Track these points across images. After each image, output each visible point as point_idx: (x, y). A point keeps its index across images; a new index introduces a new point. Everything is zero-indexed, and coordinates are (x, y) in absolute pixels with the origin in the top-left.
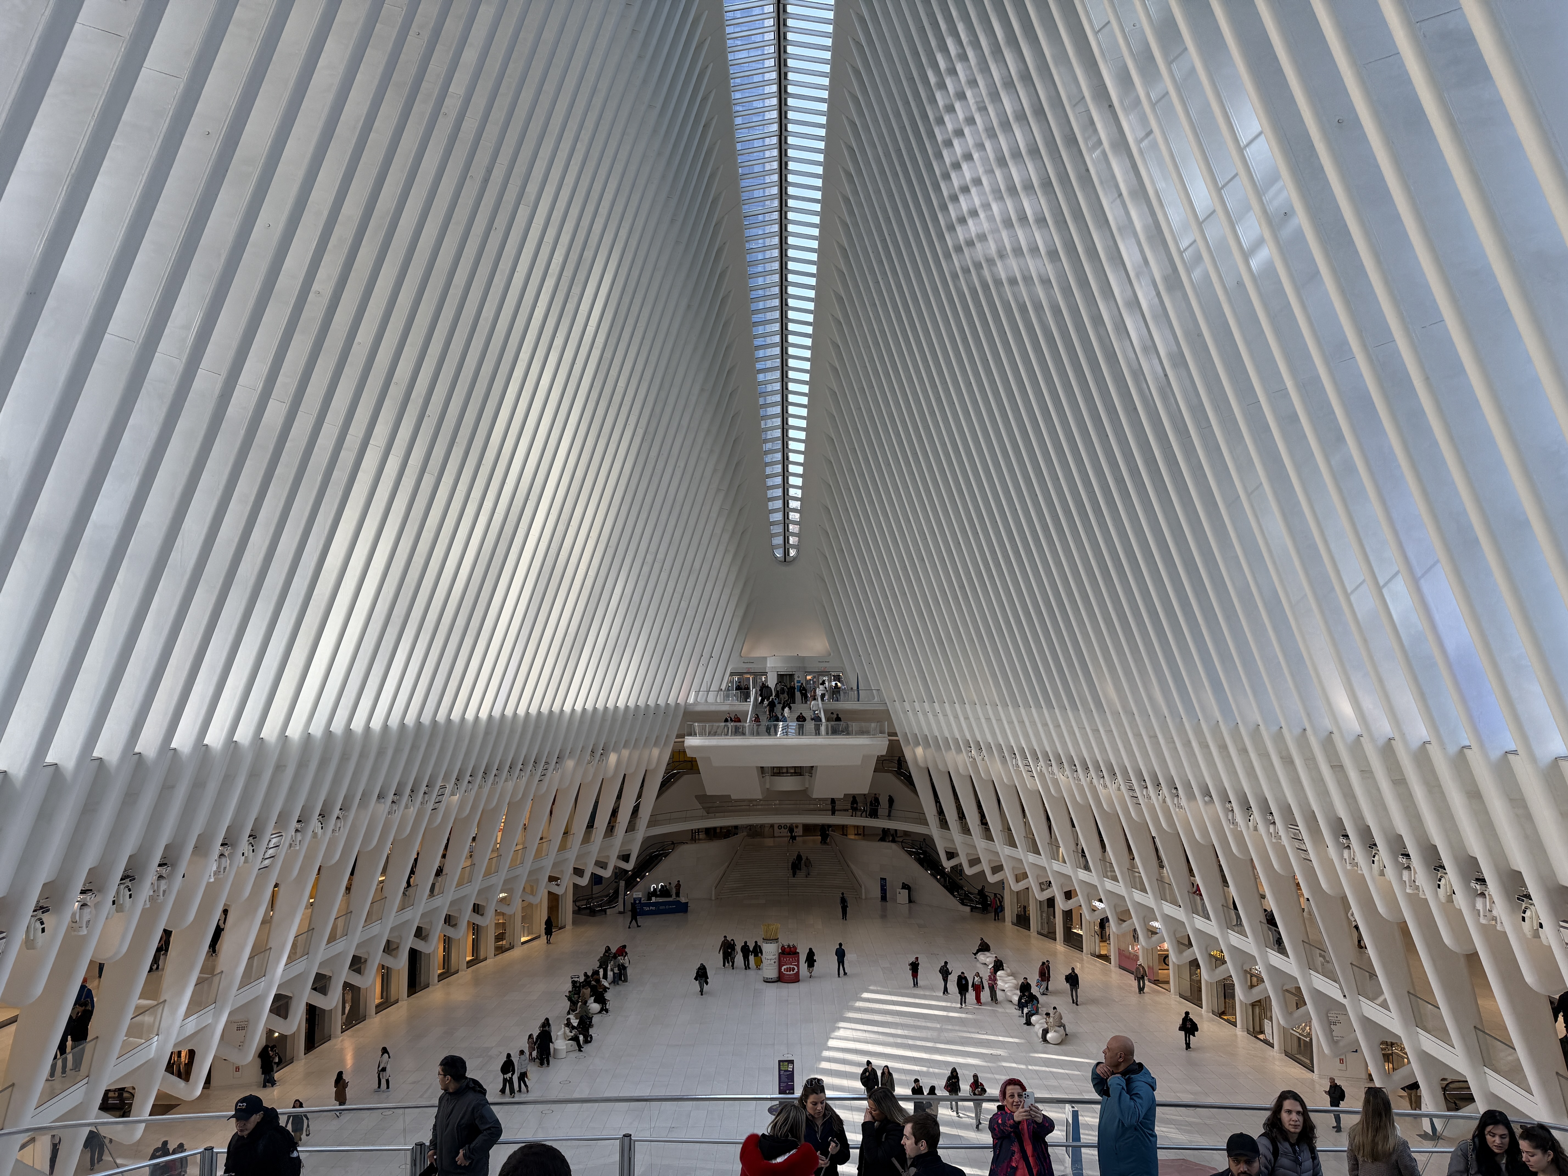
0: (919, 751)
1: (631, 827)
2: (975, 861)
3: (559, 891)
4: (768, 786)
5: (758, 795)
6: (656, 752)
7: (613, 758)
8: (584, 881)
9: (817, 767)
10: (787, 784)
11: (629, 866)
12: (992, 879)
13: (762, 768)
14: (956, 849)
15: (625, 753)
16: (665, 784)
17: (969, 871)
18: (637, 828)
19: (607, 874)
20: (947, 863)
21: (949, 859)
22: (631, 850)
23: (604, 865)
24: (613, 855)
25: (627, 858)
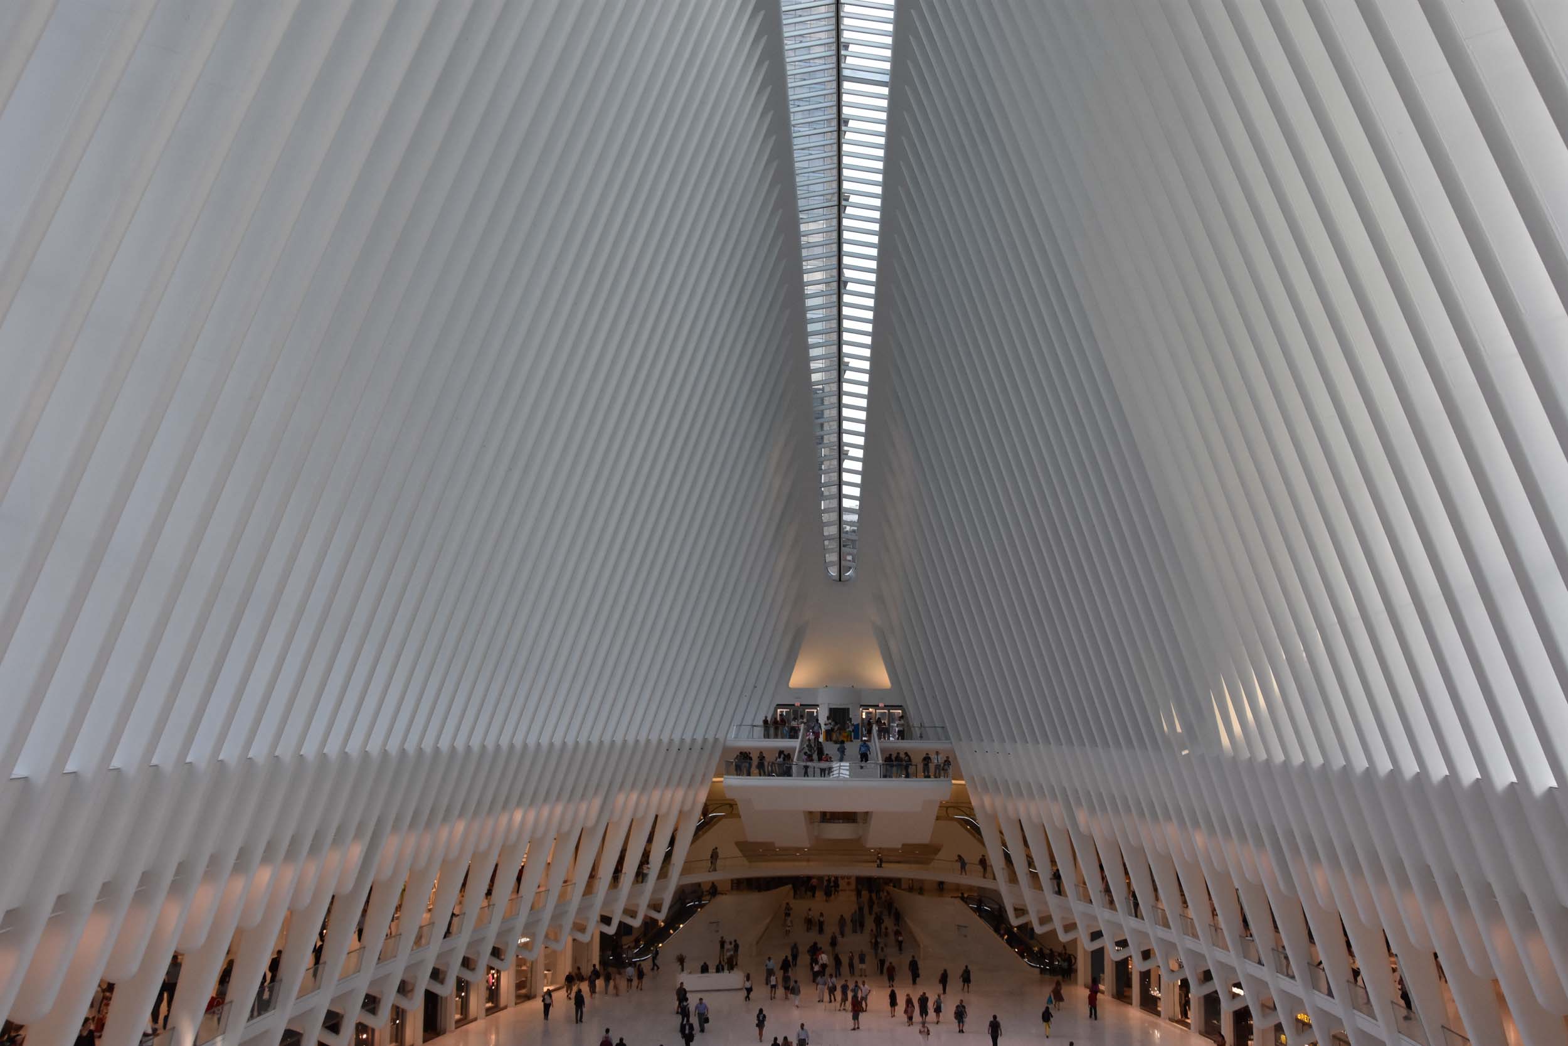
0: (987, 797)
2: (1045, 920)
4: (817, 834)
5: (804, 842)
6: (691, 794)
8: (611, 930)
9: (872, 812)
10: (839, 831)
11: (661, 917)
12: (1063, 937)
13: (811, 813)
14: (1025, 906)
16: (700, 829)
17: (1039, 930)
18: (670, 874)
20: (1015, 922)
21: (1017, 916)
22: (662, 899)
23: (633, 914)
24: (643, 903)
25: (659, 908)
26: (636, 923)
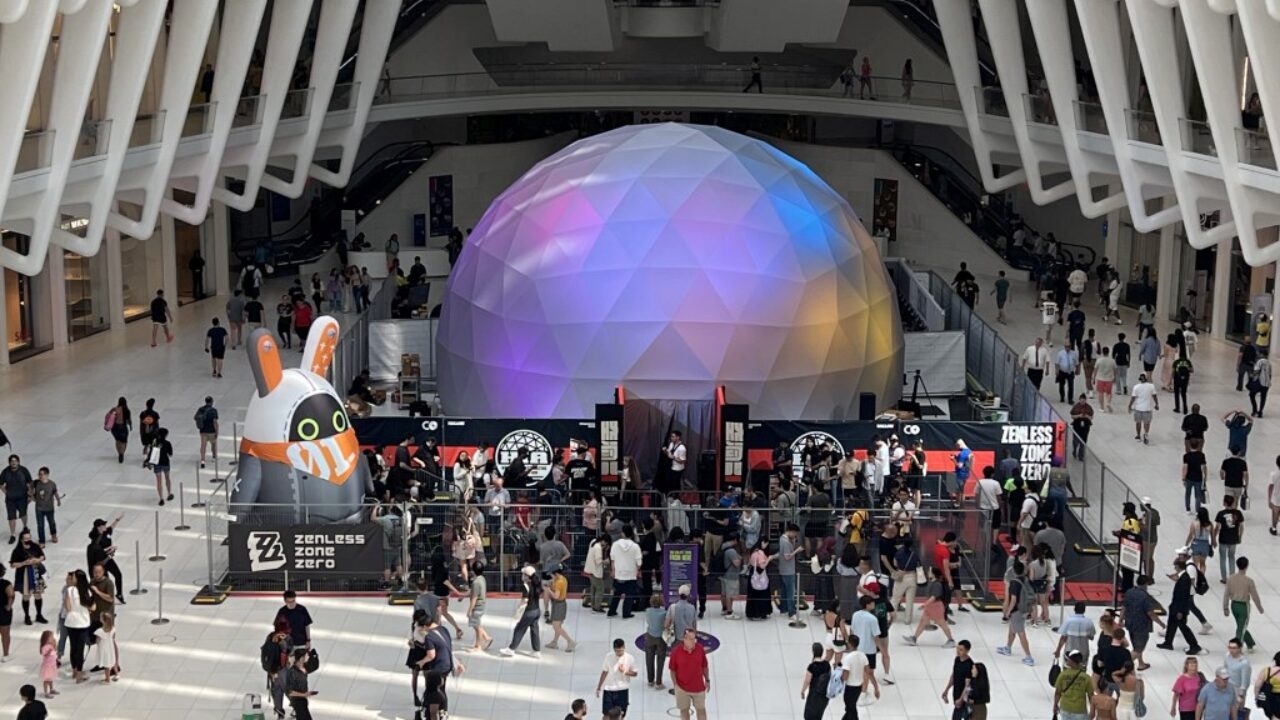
1: (340, 98)
2: (1056, 176)
4: (624, 27)
5: (605, 44)
8: (245, 202)
10: (668, 23)
11: (340, 181)
12: (1090, 209)
14: (1018, 157)
17: (1041, 196)
18: (352, 103)
20: (992, 185)
21: (997, 172)
22: (340, 149)
23: (288, 176)
24: (305, 150)
25: (334, 166)
26: (293, 190)
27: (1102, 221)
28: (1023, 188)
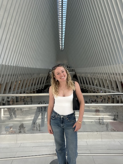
0: (79, 74)
1: (43, 84)
3: (34, 90)
6: (46, 75)
7: (41, 75)
11: (43, 88)
15: (42, 74)
19: (40, 89)
24: (41, 87)
25: (43, 87)
27: (88, 90)
28: (83, 88)
